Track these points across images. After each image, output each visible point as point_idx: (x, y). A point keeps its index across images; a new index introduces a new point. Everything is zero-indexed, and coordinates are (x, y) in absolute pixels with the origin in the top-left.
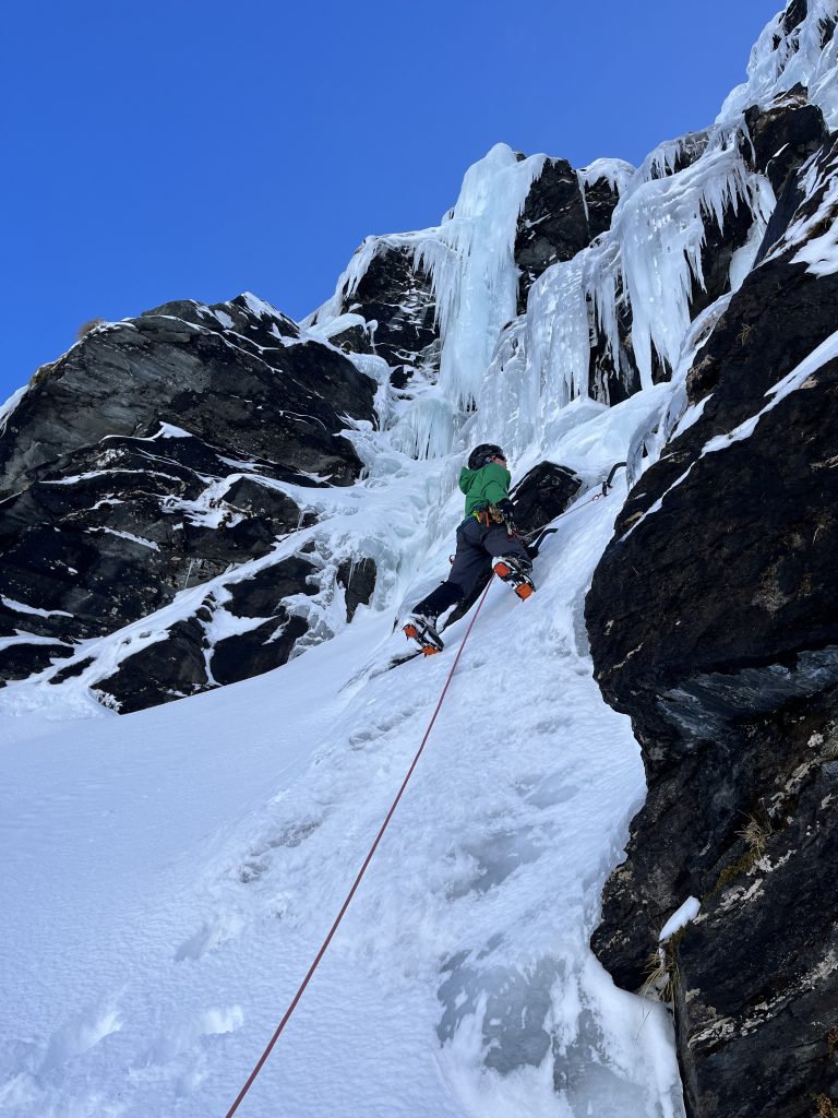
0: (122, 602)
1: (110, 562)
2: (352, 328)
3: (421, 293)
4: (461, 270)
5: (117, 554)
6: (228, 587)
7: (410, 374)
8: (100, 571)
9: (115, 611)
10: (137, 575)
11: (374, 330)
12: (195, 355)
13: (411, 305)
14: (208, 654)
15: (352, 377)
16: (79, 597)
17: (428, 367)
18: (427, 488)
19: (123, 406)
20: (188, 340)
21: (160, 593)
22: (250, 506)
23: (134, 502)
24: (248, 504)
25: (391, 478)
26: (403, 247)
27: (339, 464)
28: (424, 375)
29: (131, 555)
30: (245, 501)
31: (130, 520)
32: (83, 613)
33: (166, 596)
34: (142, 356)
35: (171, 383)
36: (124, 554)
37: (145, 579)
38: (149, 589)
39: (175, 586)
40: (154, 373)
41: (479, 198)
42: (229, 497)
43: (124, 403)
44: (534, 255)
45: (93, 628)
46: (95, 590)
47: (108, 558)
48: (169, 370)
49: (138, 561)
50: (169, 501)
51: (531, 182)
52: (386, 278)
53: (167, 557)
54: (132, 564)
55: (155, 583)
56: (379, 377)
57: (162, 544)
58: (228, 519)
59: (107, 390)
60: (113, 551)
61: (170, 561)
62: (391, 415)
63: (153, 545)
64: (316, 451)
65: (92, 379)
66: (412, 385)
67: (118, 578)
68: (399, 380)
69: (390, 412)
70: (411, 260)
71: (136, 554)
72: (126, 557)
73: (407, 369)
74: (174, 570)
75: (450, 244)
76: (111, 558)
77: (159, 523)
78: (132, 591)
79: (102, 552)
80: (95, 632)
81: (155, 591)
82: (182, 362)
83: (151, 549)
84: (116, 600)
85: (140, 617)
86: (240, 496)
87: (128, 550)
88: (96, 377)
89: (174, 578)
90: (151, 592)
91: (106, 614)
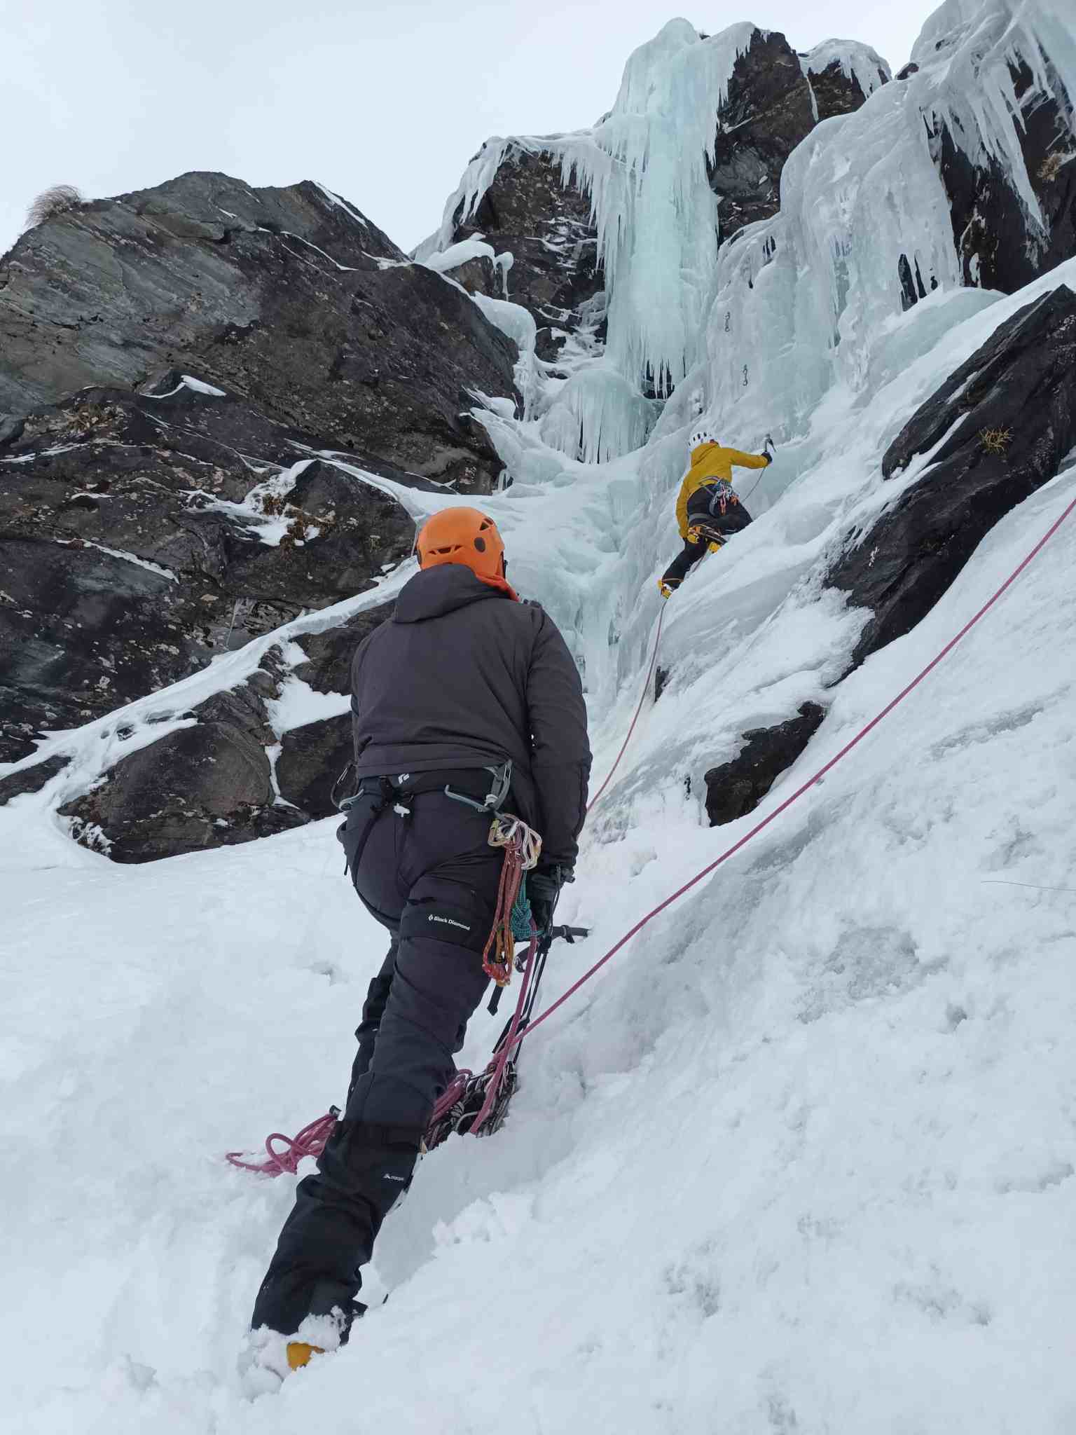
0: (117, 666)
1: (95, 599)
2: (476, 259)
3: (573, 223)
4: (633, 188)
5: (106, 585)
6: (302, 640)
7: (561, 341)
8: (77, 613)
9: (104, 682)
10: (143, 623)
11: (506, 268)
12: (232, 262)
13: (558, 240)
14: (273, 752)
15: (481, 331)
16: (40, 656)
17: (586, 332)
18: (610, 499)
19: (112, 344)
20: (220, 236)
21: (184, 654)
22: (332, 513)
23: (134, 496)
24: (329, 508)
25: (548, 487)
26: (546, 152)
27: (466, 462)
28: (584, 345)
29: (131, 588)
30: (324, 505)
31: (128, 527)
32: (48, 685)
33: (194, 660)
34: (144, 257)
35: (193, 308)
36: (119, 586)
37: (157, 630)
38: (163, 647)
39: (210, 645)
40: (164, 288)
41: (652, 89)
42: (295, 497)
43: (114, 337)
44: (736, 176)
45: (68, 711)
46: (69, 646)
47: (89, 593)
48: (190, 286)
49: (143, 599)
50: (195, 497)
51: (734, 59)
52: (519, 198)
53: (196, 593)
54: (134, 603)
55: (175, 638)
56: (519, 337)
57: (186, 572)
58: (295, 532)
59: (85, 314)
60: (98, 579)
61: (199, 602)
62: (539, 397)
63: (168, 574)
64: (430, 439)
65: (58, 291)
66: (566, 357)
67: (108, 627)
68: (547, 348)
69: (538, 391)
70: (558, 170)
71: (140, 588)
72: (123, 591)
73: (556, 333)
74: (203, 617)
75: (614, 153)
76: (95, 593)
77: (179, 534)
78: (135, 650)
79: (79, 581)
80: (70, 719)
81: (174, 650)
82: (212, 273)
83: (166, 579)
84: (107, 664)
85: (148, 692)
86: (315, 495)
87: (128, 581)
88: (65, 288)
89: (207, 632)
90: (168, 653)
91: (88, 688)
